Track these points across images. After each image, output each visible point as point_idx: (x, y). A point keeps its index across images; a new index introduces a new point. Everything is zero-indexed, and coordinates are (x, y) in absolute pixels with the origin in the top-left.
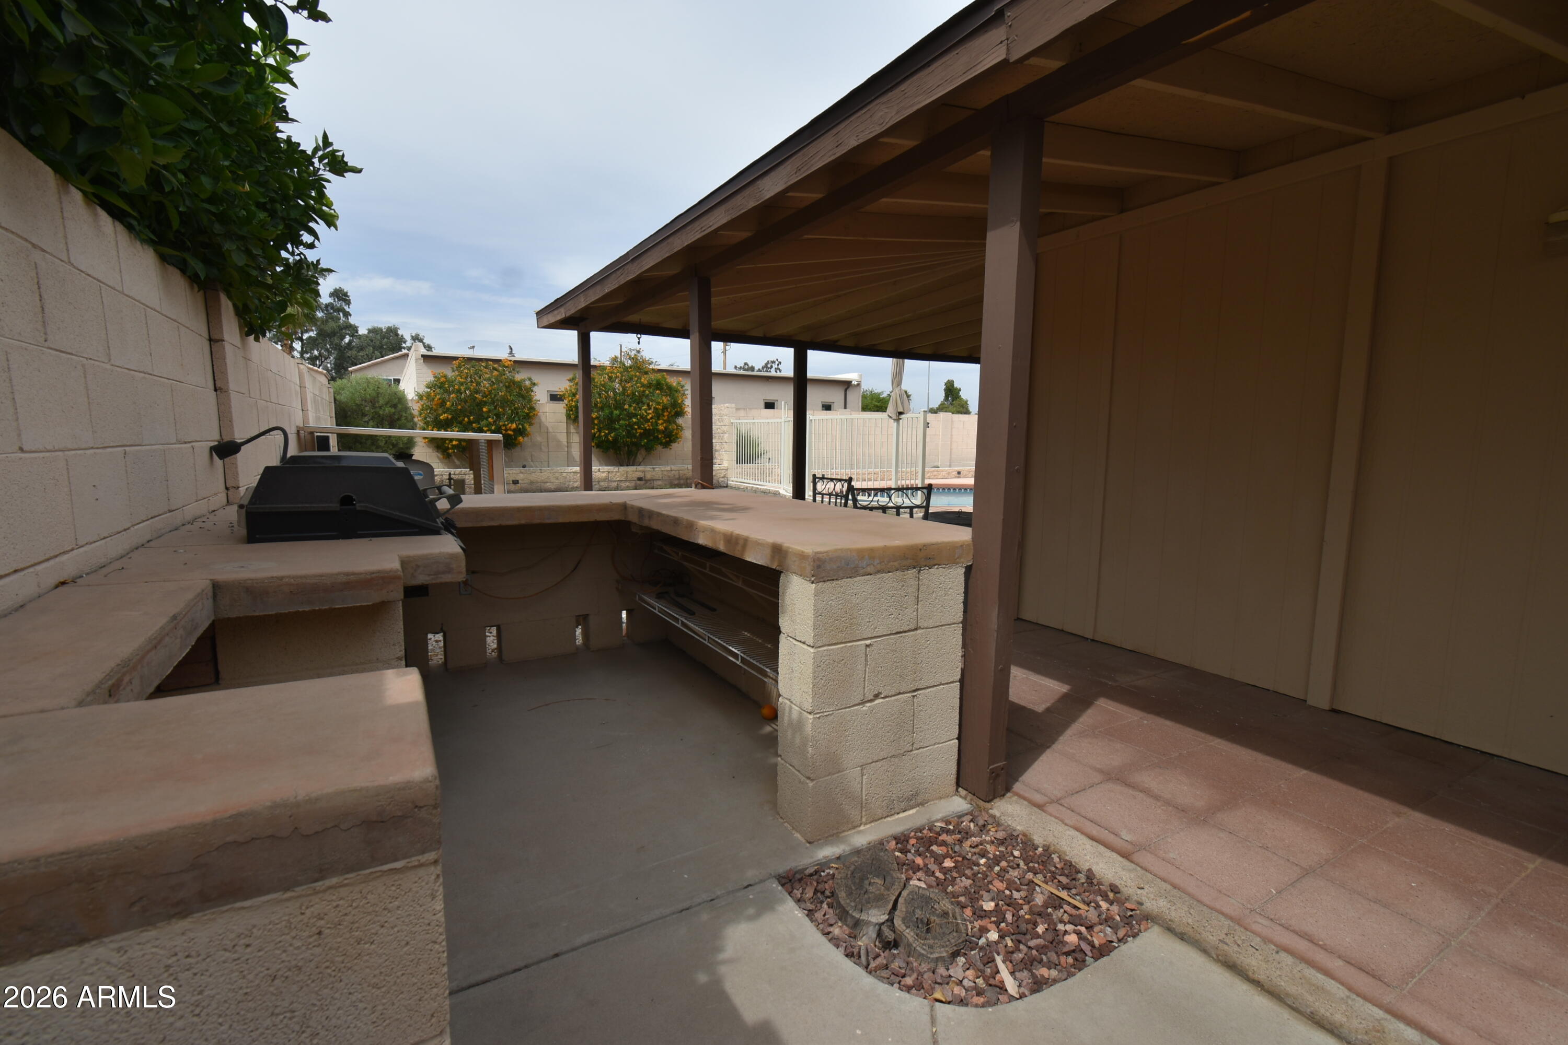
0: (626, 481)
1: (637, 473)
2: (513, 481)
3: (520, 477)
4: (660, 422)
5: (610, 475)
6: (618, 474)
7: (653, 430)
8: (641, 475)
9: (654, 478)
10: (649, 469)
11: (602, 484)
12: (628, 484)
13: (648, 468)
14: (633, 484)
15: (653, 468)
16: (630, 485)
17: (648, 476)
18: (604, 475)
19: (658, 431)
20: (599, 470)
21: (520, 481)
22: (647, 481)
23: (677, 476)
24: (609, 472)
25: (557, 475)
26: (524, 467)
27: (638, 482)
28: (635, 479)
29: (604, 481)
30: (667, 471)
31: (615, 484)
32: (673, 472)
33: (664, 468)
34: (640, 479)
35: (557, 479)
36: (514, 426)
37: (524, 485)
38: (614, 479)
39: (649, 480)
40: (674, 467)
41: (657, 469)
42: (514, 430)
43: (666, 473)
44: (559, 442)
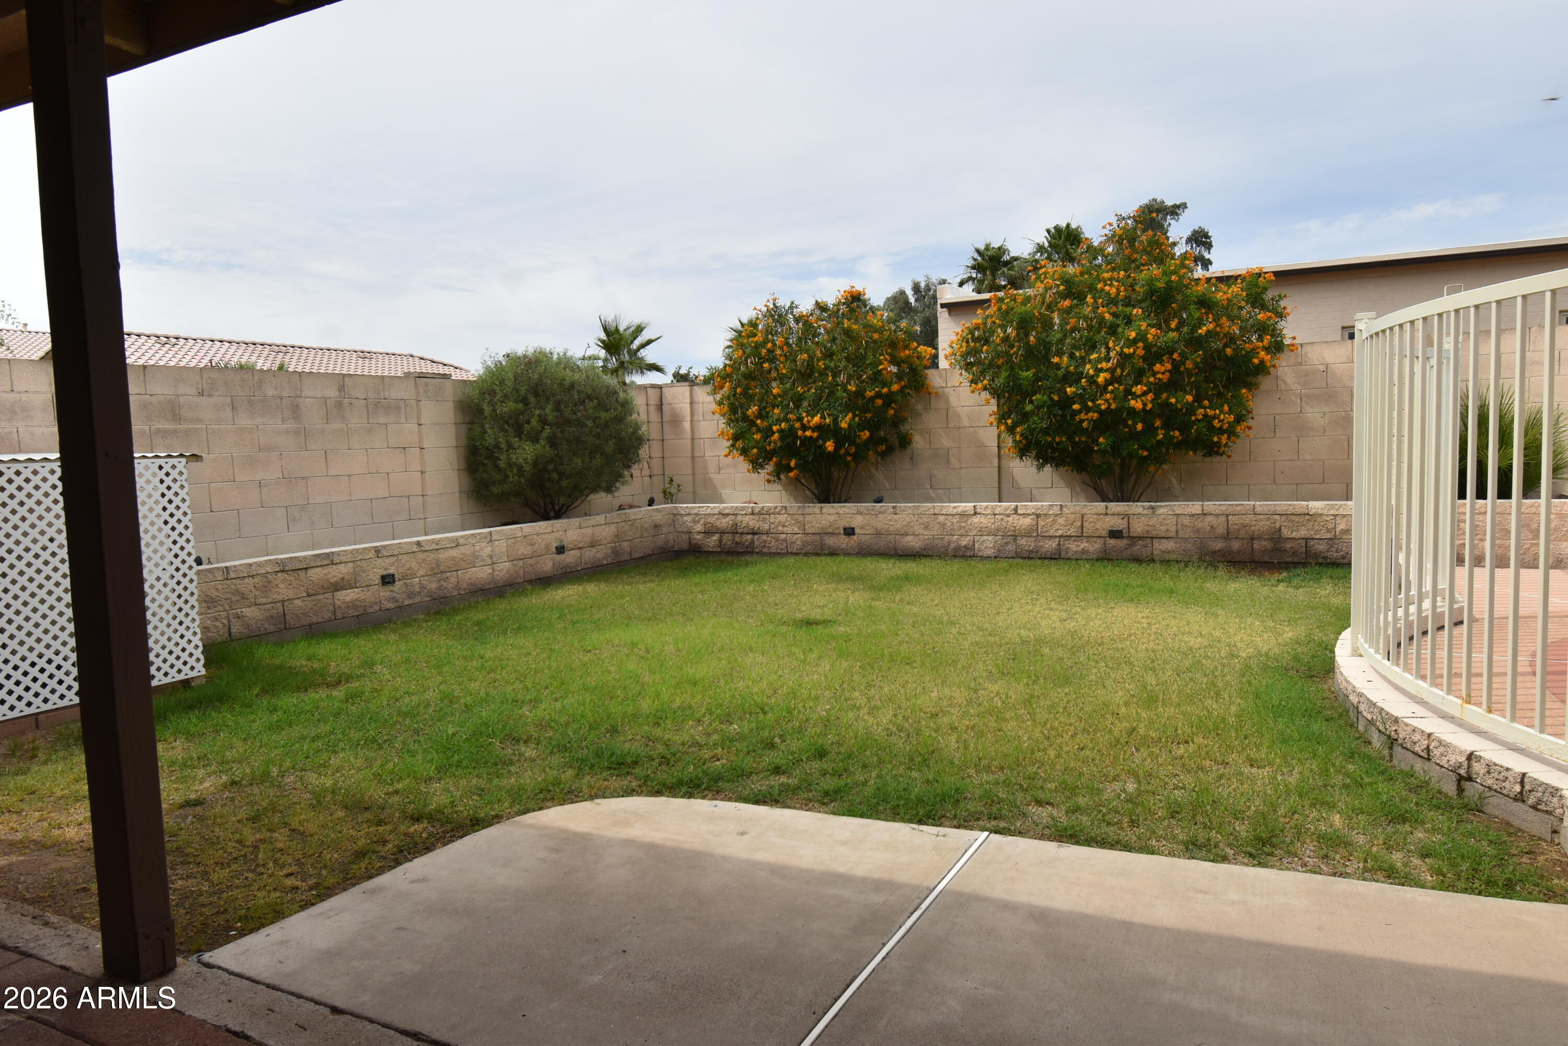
0: (1080, 537)
1: (1108, 518)
2: (845, 529)
3: (857, 522)
4: (1138, 389)
5: (1041, 523)
6: (1061, 520)
7: (1119, 410)
8: (1118, 524)
9: (1154, 533)
10: (1140, 510)
11: (1022, 541)
12: (1084, 545)
13: (1137, 507)
14: (1093, 547)
15: (1152, 508)
16: (1091, 549)
17: (1138, 527)
18: (1027, 521)
19: (1132, 412)
20: (1016, 509)
21: (857, 531)
22: (1134, 539)
23: (1221, 530)
24: (1038, 516)
25: (925, 519)
26: (879, 501)
27: (1112, 542)
28: (1104, 533)
29: (1028, 534)
30: (1193, 515)
31: (1053, 544)
32: (1209, 519)
33: (1180, 507)
34: (1115, 534)
35: (927, 528)
36: (817, 419)
37: (864, 538)
38: (1051, 533)
39: (1141, 538)
40: (1210, 506)
41: (1161, 511)
42: (818, 428)
43: (1187, 521)
44: (981, 445)
